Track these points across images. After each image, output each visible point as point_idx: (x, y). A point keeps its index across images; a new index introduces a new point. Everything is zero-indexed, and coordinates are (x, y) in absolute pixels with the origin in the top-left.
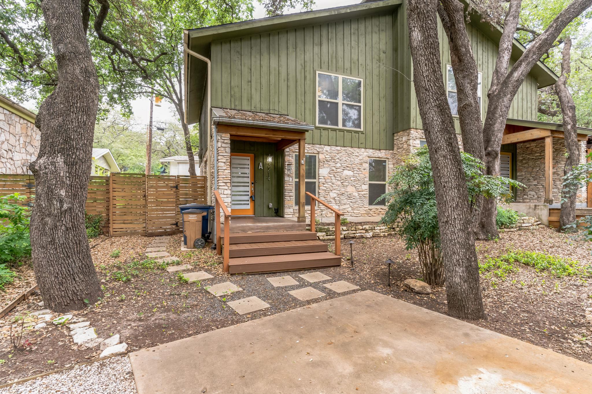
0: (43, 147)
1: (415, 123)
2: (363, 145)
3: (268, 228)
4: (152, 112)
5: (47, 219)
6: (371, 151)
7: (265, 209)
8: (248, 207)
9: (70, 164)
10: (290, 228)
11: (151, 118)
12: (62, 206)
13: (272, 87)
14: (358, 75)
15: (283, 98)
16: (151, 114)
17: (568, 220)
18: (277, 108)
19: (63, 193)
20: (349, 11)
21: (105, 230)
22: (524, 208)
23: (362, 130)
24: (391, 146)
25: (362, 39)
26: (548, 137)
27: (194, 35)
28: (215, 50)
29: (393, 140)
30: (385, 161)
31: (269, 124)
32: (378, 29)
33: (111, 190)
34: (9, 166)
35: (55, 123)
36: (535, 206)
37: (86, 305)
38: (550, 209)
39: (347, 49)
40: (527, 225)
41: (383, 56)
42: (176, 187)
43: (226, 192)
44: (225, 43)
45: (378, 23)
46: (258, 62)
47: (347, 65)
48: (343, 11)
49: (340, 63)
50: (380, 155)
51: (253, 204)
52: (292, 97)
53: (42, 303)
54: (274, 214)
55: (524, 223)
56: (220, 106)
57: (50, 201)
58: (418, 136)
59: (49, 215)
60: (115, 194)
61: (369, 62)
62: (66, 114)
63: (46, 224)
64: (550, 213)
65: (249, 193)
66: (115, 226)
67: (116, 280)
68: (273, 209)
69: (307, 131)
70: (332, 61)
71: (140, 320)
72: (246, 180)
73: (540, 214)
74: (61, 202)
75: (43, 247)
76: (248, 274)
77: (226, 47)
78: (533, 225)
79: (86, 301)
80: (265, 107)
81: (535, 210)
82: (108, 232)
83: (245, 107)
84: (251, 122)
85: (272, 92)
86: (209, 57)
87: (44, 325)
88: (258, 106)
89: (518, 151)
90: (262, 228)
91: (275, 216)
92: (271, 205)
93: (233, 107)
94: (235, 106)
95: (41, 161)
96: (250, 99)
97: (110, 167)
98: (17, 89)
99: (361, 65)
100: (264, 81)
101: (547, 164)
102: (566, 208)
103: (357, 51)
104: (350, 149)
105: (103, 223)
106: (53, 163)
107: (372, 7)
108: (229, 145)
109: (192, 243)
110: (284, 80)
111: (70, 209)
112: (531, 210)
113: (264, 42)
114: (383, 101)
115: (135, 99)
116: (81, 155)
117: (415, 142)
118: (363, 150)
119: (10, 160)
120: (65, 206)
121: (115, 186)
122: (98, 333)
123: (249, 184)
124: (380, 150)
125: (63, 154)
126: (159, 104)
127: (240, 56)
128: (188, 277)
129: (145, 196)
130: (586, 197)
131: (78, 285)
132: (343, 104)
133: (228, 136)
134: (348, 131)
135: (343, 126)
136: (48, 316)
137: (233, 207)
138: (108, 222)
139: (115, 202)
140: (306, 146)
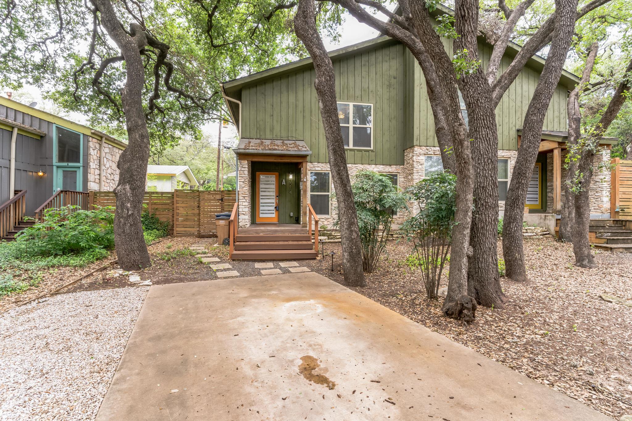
0: (120, 180)
1: (418, 141)
2: (374, 162)
3: (276, 231)
4: (220, 133)
5: (121, 219)
6: (382, 166)
7: (288, 218)
8: (274, 216)
9: (132, 189)
10: (293, 232)
11: (220, 138)
12: (128, 213)
13: (290, 119)
14: (368, 101)
15: (300, 126)
16: (220, 135)
17: (566, 230)
18: (294, 135)
19: (129, 205)
20: (356, 48)
21: (171, 232)
22: (536, 218)
23: (372, 148)
24: (401, 161)
25: (373, 70)
26: (556, 148)
27: (227, 86)
28: (244, 94)
29: (404, 156)
30: (396, 176)
31: (275, 152)
32: (388, 58)
33: (175, 202)
34: (112, 185)
35: (126, 166)
36: (545, 216)
37: (140, 268)
38: (557, 220)
39: (358, 79)
40: (530, 234)
41: (393, 81)
42: (222, 200)
43: (244, 204)
44: (253, 87)
45: (388, 53)
46: (279, 99)
47: (358, 93)
48: (350, 50)
49: (351, 92)
50: (390, 170)
51: (277, 213)
52: (307, 125)
53: (119, 267)
54: (294, 221)
55: (527, 232)
56: (248, 136)
57: (122, 209)
58: (423, 152)
59: (122, 217)
60: (178, 205)
61: (379, 88)
62: (131, 161)
63: (120, 222)
64: (557, 223)
65: (274, 205)
66: (178, 229)
67: (163, 259)
68: (294, 218)
69: (308, 155)
70: (343, 91)
71: (164, 276)
72: (272, 194)
73: (549, 224)
74: (128, 210)
75: (119, 235)
76: (244, 260)
77: (253, 90)
78: (537, 235)
79: (140, 266)
80: (284, 134)
81: (545, 220)
82: (173, 234)
83: (268, 137)
84: (261, 151)
85: (290, 122)
86: (240, 100)
87: (118, 275)
88: (279, 134)
89: (548, 161)
90: (271, 231)
91: (296, 223)
92: (292, 214)
93: (258, 137)
94: (260, 136)
95: (119, 188)
96: (272, 130)
97: (190, 181)
98: (118, 126)
99: (372, 91)
100: (284, 114)
101: (555, 175)
102: (565, 218)
103: (367, 80)
104: (360, 166)
105: (170, 227)
106: (124, 189)
107: (379, 42)
108: (247, 169)
109: (222, 241)
110: (301, 112)
111: (132, 214)
112: (542, 221)
113: (284, 82)
114: (394, 122)
115: (204, 124)
117: (419, 158)
118: (373, 166)
119: (112, 181)
120: (130, 213)
121: (178, 199)
122: (142, 279)
123: (274, 197)
124: (390, 165)
125: (129, 184)
126: (226, 126)
127: (264, 97)
128: (204, 260)
129: (199, 207)
130: (609, 207)
131: (136, 256)
132: (354, 127)
133: (246, 162)
134: (358, 150)
135: (354, 146)
136: (121, 271)
137: (261, 216)
138: (173, 226)
139: (178, 211)
140: (320, 164)
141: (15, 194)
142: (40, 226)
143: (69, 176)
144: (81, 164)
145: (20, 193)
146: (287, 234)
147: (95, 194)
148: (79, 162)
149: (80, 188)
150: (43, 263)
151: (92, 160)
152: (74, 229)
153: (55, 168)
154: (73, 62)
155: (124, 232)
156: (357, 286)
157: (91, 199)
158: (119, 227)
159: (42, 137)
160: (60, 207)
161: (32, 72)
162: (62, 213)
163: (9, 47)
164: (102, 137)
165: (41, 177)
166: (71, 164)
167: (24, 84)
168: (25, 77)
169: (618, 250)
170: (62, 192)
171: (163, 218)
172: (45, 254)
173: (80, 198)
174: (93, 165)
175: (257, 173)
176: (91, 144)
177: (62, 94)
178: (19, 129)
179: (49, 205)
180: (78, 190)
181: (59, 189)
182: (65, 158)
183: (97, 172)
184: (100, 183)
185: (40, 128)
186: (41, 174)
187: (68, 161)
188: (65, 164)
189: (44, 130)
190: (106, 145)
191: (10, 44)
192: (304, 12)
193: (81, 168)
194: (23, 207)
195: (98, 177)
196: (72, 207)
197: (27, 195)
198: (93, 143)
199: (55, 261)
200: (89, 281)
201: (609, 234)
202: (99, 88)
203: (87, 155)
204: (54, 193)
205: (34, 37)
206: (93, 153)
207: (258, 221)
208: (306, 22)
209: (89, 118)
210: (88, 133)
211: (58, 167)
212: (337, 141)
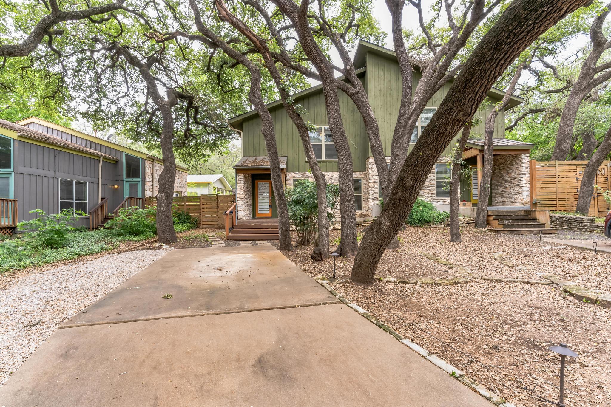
0: (159, 190)
3: (263, 222)
9: (166, 195)
12: (163, 210)
15: (285, 146)
19: (164, 205)
24: (364, 168)
26: (478, 155)
27: (232, 121)
28: (244, 125)
29: (365, 164)
30: (360, 179)
31: (260, 167)
33: (201, 204)
43: (241, 203)
44: (250, 120)
49: (323, 118)
51: (271, 210)
52: (290, 145)
53: (159, 241)
56: (248, 155)
57: (160, 207)
59: (160, 212)
60: (203, 206)
62: (165, 179)
63: (160, 215)
65: (269, 204)
66: (204, 223)
67: (186, 239)
70: (317, 118)
71: (183, 246)
72: (267, 196)
74: (163, 208)
75: (160, 224)
76: (234, 240)
77: (251, 122)
79: (170, 242)
82: (200, 226)
83: (261, 155)
84: (251, 167)
86: (242, 130)
87: (158, 245)
94: (256, 154)
95: (159, 194)
96: (264, 150)
97: (225, 187)
104: (331, 173)
105: (198, 221)
106: (162, 196)
108: (243, 179)
116: (169, 192)
120: (165, 209)
121: (203, 201)
122: (169, 247)
123: (268, 199)
124: (355, 172)
125: (164, 193)
128: (209, 240)
129: (218, 207)
130: (529, 200)
131: (168, 235)
132: (325, 144)
133: (242, 175)
134: (329, 162)
135: (325, 158)
136: (160, 244)
137: (259, 212)
138: (200, 221)
139: (203, 210)
140: (300, 173)
141: (102, 200)
142: (118, 218)
143: (133, 187)
144: (140, 179)
145: (104, 200)
146: (270, 224)
147: (150, 199)
148: (139, 177)
149: (140, 195)
150: (119, 238)
151: (147, 176)
152: (135, 220)
153: (124, 182)
154: (135, 108)
155: (161, 221)
156: (285, 250)
157: (147, 202)
158: (159, 218)
159: (116, 162)
160: (128, 207)
161: (111, 118)
162: (129, 211)
163: (98, 105)
164: (153, 159)
165: (116, 189)
166: (134, 179)
167: (106, 127)
168: (107, 122)
169: (503, 232)
170: (129, 198)
171: (193, 215)
172: (120, 235)
173: (140, 202)
174: (148, 179)
175: (256, 181)
176: (147, 165)
177: (129, 131)
178: (103, 158)
179: (122, 207)
180: (139, 197)
181: (127, 196)
182: (131, 175)
183: (151, 184)
184: (153, 191)
185: (115, 156)
186: (116, 186)
187: (133, 177)
188: (130, 179)
189: (118, 157)
190: (157, 165)
191: (98, 103)
192: (253, 90)
193: (141, 182)
194: (106, 209)
195: (151, 187)
196: (134, 207)
197: (108, 201)
198: (148, 164)
199: (126, 238)
200: (142, 248)
201: (511, 221)
202: (151, 127)
203: (144, 172)
204: (124, 199)
205: (111, 95)
206: (148, 171)
207: (257, 216)
208: (255, 96)
209: (146, 145)
210: (145, 157)
211: (126, 181)
212: (274, 164)
